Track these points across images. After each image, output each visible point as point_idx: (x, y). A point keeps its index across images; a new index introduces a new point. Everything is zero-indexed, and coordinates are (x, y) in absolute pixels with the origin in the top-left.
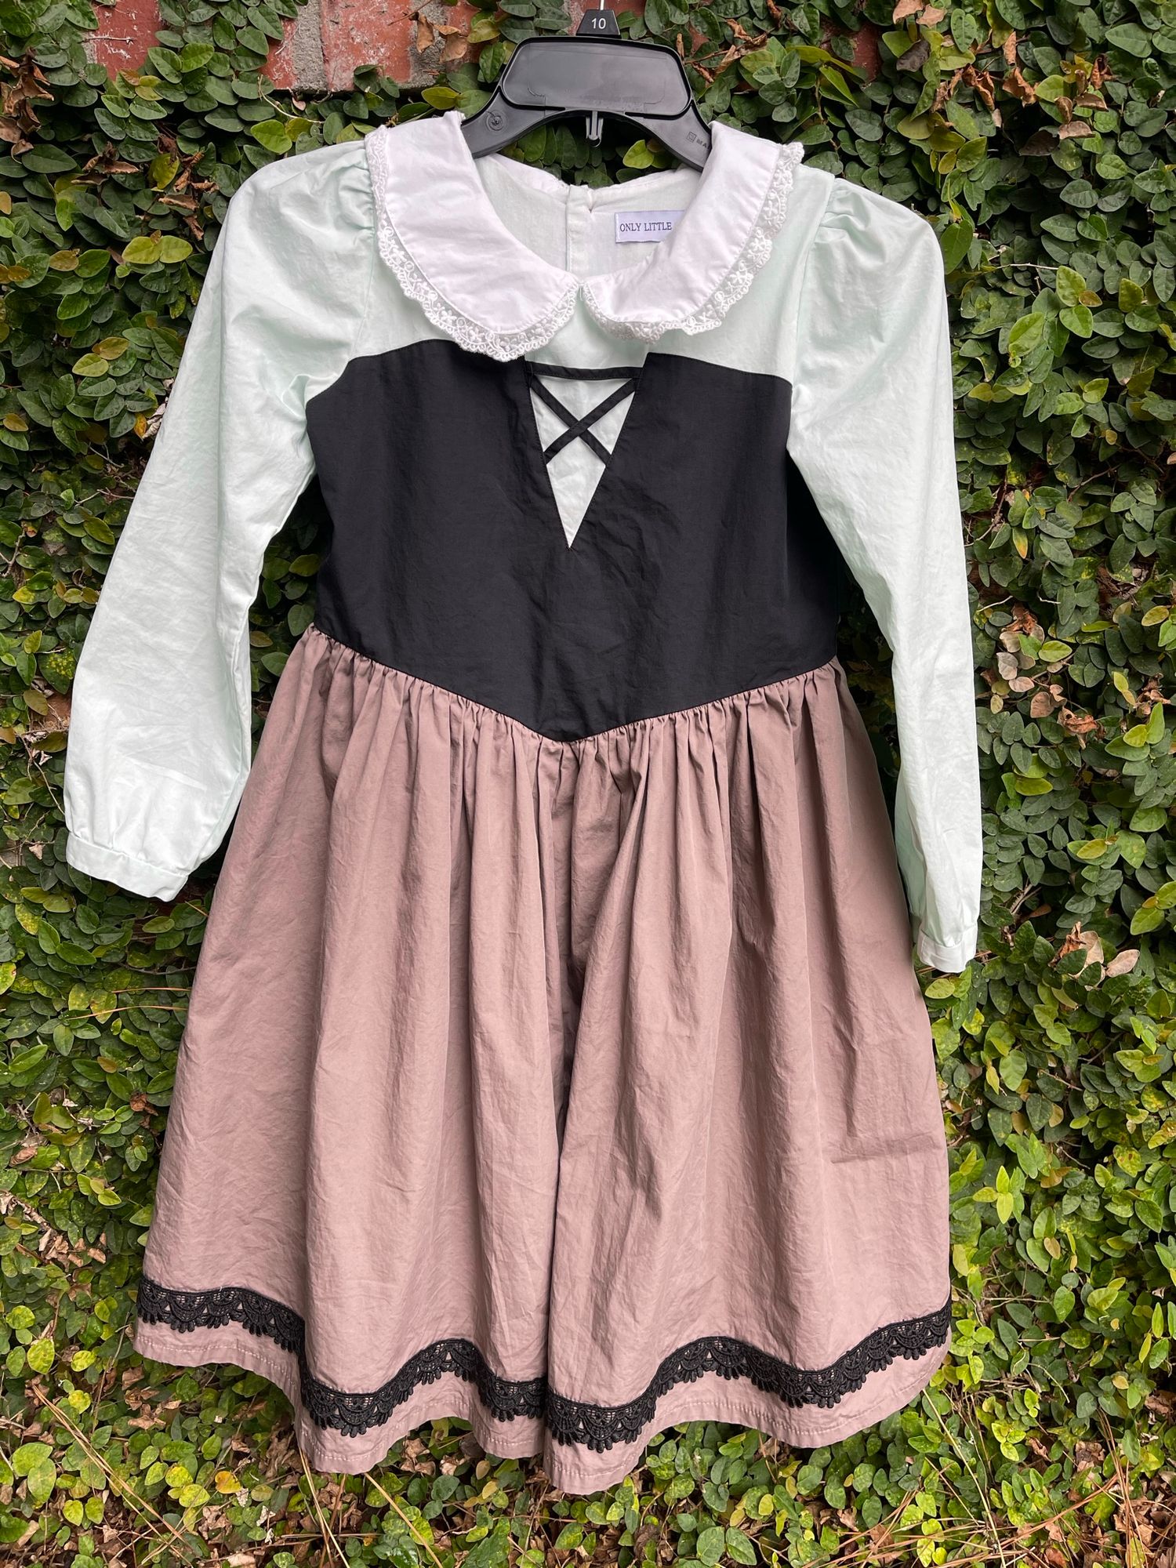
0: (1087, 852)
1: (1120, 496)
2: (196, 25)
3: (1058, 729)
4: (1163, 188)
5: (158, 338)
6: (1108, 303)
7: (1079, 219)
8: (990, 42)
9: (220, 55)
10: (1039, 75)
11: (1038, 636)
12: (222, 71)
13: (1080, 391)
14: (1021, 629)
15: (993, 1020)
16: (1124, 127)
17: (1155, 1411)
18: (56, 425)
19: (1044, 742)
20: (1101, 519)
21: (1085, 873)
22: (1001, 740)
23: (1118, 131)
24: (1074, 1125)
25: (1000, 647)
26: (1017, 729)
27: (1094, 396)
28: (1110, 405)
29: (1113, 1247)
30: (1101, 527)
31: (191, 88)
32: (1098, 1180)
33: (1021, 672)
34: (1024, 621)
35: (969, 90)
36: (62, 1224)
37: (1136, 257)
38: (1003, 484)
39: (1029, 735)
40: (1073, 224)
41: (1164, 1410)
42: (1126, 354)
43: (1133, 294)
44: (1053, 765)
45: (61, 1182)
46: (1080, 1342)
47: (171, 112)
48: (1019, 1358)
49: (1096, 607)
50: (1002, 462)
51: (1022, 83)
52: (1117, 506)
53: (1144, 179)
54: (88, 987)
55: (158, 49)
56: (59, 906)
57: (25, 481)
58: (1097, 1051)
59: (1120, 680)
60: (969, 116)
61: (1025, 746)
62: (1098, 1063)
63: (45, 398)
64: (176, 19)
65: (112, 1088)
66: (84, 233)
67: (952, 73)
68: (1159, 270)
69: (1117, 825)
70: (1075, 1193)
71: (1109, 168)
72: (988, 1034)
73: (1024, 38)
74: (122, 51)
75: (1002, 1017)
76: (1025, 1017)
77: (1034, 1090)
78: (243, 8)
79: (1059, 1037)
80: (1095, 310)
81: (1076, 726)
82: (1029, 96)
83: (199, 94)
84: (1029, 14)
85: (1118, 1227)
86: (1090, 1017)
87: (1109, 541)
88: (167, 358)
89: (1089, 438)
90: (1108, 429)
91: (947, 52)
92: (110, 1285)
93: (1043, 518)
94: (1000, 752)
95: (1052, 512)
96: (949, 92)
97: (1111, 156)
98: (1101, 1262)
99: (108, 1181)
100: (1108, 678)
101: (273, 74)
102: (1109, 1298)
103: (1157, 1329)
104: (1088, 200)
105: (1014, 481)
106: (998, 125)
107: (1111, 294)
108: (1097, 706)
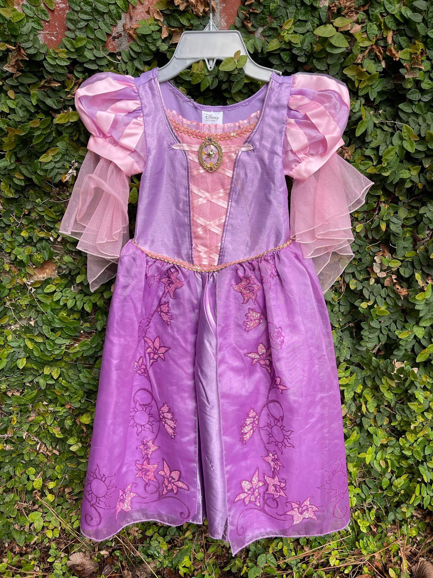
0: (403, 335)
1: (422, 208)
2: (81, 29)
3: (394, 292)
5: (69, 146)
6: (422, 139)
7: (413, 104)
8: (383, 34)
9: (89, 40)
10: (401, 48)
11: (389, 257)
12: (90, 46)
13: (410, 170)
14: (382, 255)
15: (366, 388)
17: (416, 516)
18: (34, 177)
19: (388, 295)
20: (415, 215)
21: (401, 343)
22: (373, 294)
24: (392, 424)
25: (374, 261)
26: (379, 290)
27: (414, 173)
28: (421, 174)
29: (404, 464)
30: (415, 218)
31: (79, 53)
32: (400, 443)
33: (381, 270)
34: (384, 252)
35: (374, 53)
36: (44, 441)
38: (379, 201)
39: (383, 292)
40: (411, 105)
41: (419, 516)
42: (427, 156)
43: (432, 136)
44: (391, 304)
45: (44, 427)
46: (391, 494)
47: (71, 61)
48: (369, 498)
49: (411, 246)
50: (379, 194)
51: (394, 52)
52: (421, 211)
54: (51, 366)
55: (66, 38)
56: (40, 340)
57: (24, 194)
58: (403, 399)
59: (418, 276)
60: (372, 64)
61: (381, 297)
62: (402, 403)
63: (29, 168)
64: (72, 27)
65: (59, 399)
66: (41, 106)
67: (366, 48)
69: (414, 323)
70: (392, 446)
71: (425, 85)
72: (363, 393)
73: (396, 32)
74: (53, 38)
75: (369, 387)
76: (376, 388)
77: (379, 411)
78: (97, 22)
79: (389, 396)
80: (415, 141)
81: (400, 292)
82: (396, 58)
83: (82, 55)
84: (398, 23)
85: (406, 458)
86: (401, 389)
87: (418, 223)
88: (72, 153)
89: (412, 187)
90: (420, 184)
91: (364, 40)
92: (61, 461)
93: (392, 215)
94: (372, 299)
95: (396, 213)
96: (364, 56)
97: (427, 80)
98: (400, 468)
99: (59, 429)
100: (414, 274)
101: (109, 47)
102: (401, 482)
103: (417, 493)
104: (417, 97)
105: (383, 200)
106: (384, 67)
107: (423, 136)
108: (410, 282)
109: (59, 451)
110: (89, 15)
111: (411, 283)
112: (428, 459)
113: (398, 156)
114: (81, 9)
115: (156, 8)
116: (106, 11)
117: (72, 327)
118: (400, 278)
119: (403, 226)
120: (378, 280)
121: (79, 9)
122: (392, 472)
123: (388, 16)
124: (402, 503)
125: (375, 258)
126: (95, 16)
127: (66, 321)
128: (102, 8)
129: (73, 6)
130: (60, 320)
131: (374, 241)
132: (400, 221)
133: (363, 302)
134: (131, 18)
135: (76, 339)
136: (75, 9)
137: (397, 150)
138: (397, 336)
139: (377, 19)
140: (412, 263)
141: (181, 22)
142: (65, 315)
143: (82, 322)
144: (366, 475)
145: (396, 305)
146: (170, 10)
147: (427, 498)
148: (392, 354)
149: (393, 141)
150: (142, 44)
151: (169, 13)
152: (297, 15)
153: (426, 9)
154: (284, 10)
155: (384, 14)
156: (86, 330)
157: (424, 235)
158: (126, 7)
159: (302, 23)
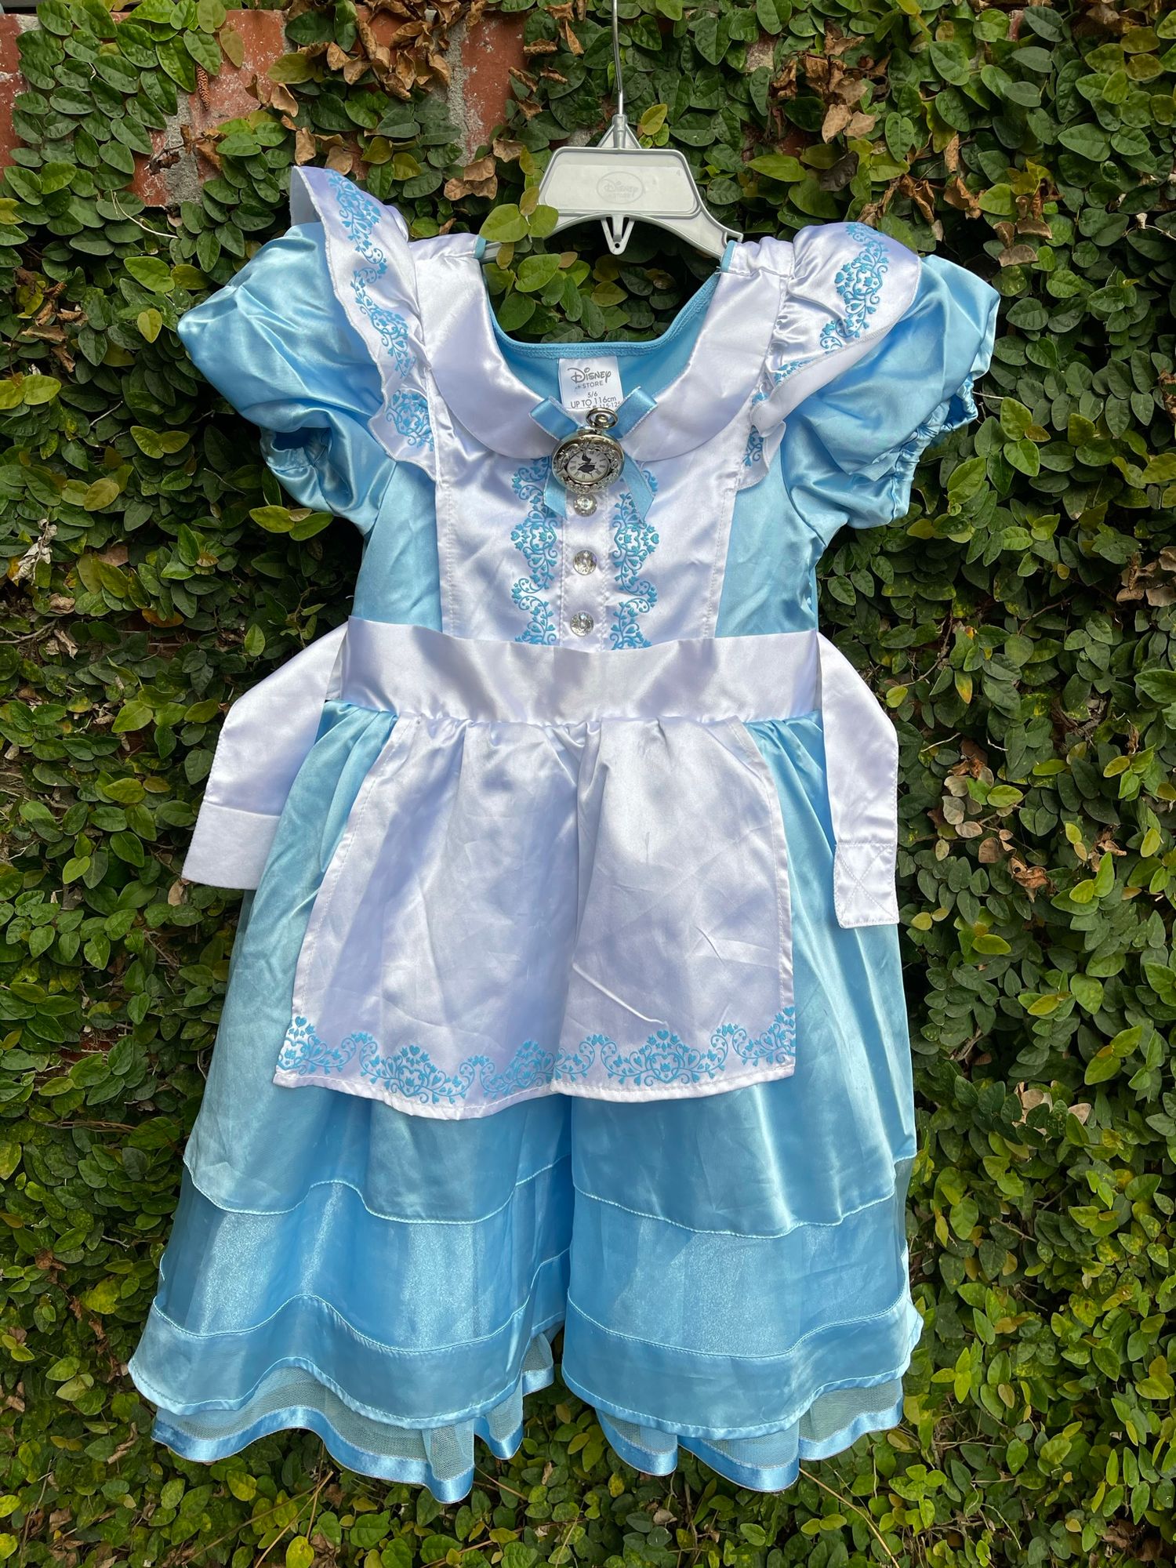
0: (1041, 1007)
1: (1073, 634)
2: (57, 142)
3: (1007, 878)
4: (1121, 306)
5: (31, 477)
6: (1057, 439)
7: (1027, 341)
8: (931, 145)
9: (83, 171)
10: (986, 184)
11: (987, 777)
12: (86, 190)
13: (1029, 528)
14: (967, 773)
15: (944, 1166)
16: (1079, 237)
17: (1113, 1544)
19: (991, 890)
20: (1054, 654)
21: (1035, 1029)
22: (948, 888)
23: (1072, 242)
24: (1029, 1273)
25: (946, 791)
26: (965, 876)
27: (1043, 534)
28: (1061, 539)
29: (1070, 1390)
30: (1054, 663)
31: (54, 209)
32: (1054, 1329)
33: (967, 818)
34: (971, 764)
35: (908, 202)
37: (1087, 385)
38: (948, 617)
39: (977, 881)
40: (1021, 344)
41: (1122, 1543)
42: (1076, 487)
43: (1084, 429)
44: (1001, 916)
46: (1035, 1483)
47: (33, 235)
48: (973, 1500)
49: (1050, 744)
50: (947, 598)
51: (966, 194)
52: (1071, 644)
53: (1099, 297)
55: (15, 168)
58: (1054, 1194)
59: (1072, 831)
60: (906, 230)
61: (972, 895)
62: (1053, 1208)
64: (32, 136)
65: (19, 1241)
67: (886, 184)
68: (1112, 402)
69: (1072, 969)
70: (1030, 1341)
71: (1060, 286)
72: (938, 1181)
73: (968, 139)
75: (953, 1164)
76: (974, 1167)
77: (987, 1236)
78: (106, 120)
79: (1012, 1189)
80: (1040, 445)
81: (1025, 880)
82: (973, 209)
83: (61, 216)
84: (974, 113)
85: (1076, 1373)
86: (1045, 1165)
87: (1062, 679)
88: (43, 497)
89: (1037, 576)
90: (1060, 565)
91: (880, 160)
92: (33, 1430)
93: (988, 657)
94: (946, 900)
95: (1000, 649)
96: (881, 208)
97: (1063, 272)
98: (1058, 1404)
99: (22, 1333)
100: (1060, 826)
101: (143, 192)
102: (1063, 1449)
103: (1111, 1476)
104: (1038, 320)
105: (961, 614)
106: (939, 238)
107: (1059, 429)
108: (1051, 846)
109: (25, 1400)
110: (80, 102)
111: (1056, 851)
112: (1137, 1374)
113: (992, 487)
114: (58, 84)
115: (274, 78)
116: (129, 90)
117: (54, 1016)
118: (1023, 839)
119: (1022, 688)
120: (959, 847)
121: (51, 84)
122: (1037, 1417)
123: (945, 93)
124: (1071, 1507)
125: (947, 782)
126: (100, 106)
127: (35, 1000)
128: (117, 81)
129: (34, 76)
130: (15, 996)
131: (940, 732)
132: (1011, 674)
133: (919, 911)
134: (205, 110)
135: (70, 1053)
136: (39, 85)
137: (990, 470)
138: (1025, 1010)
139: (913, 102)
140: (1055, 794)
141: (352, 118)
142: (31, 979)
143: (86, 999)
144: (962, 1431)
145: (1015, 916)
146: (318, 85)
147: (1140, 1490)
148: (1013, 1061)
149: (977, 446)
150: (239, 183)
151: (314, 91)
152: (685, 97)
153: (1048, 69)
154: (647, 82)
155: (934, 88)
156: (100, 1023)
157: (1085, 710)
158: (188, 79)
159: (699, 116)
